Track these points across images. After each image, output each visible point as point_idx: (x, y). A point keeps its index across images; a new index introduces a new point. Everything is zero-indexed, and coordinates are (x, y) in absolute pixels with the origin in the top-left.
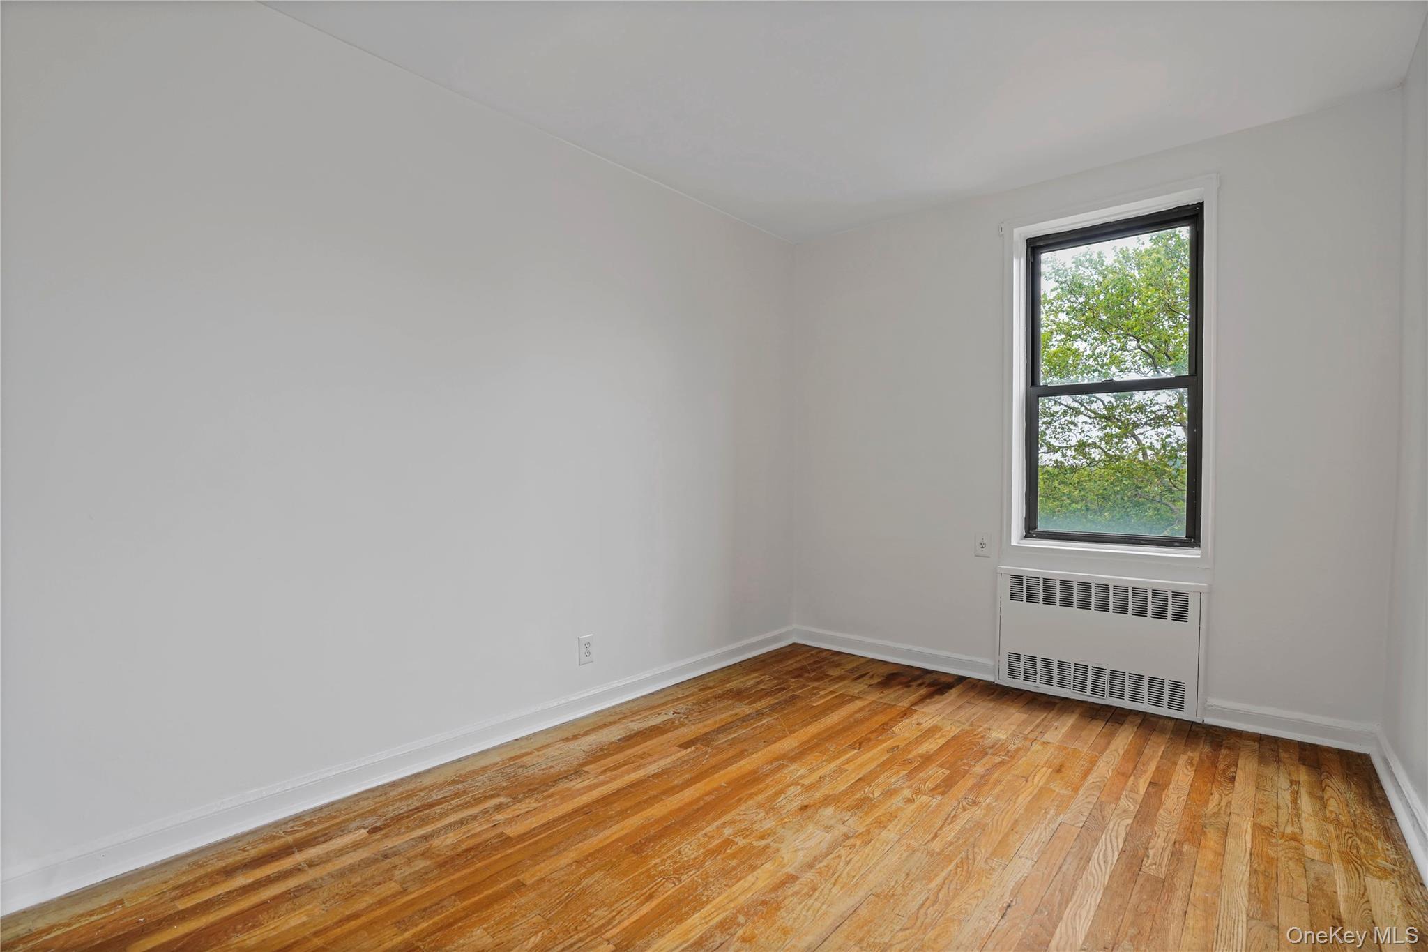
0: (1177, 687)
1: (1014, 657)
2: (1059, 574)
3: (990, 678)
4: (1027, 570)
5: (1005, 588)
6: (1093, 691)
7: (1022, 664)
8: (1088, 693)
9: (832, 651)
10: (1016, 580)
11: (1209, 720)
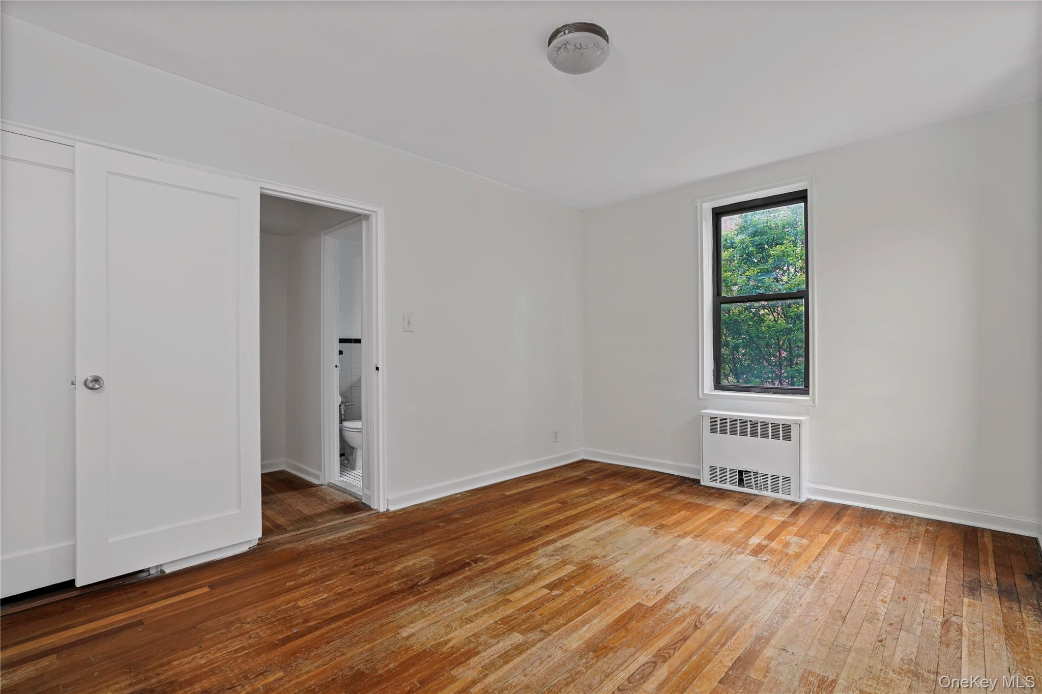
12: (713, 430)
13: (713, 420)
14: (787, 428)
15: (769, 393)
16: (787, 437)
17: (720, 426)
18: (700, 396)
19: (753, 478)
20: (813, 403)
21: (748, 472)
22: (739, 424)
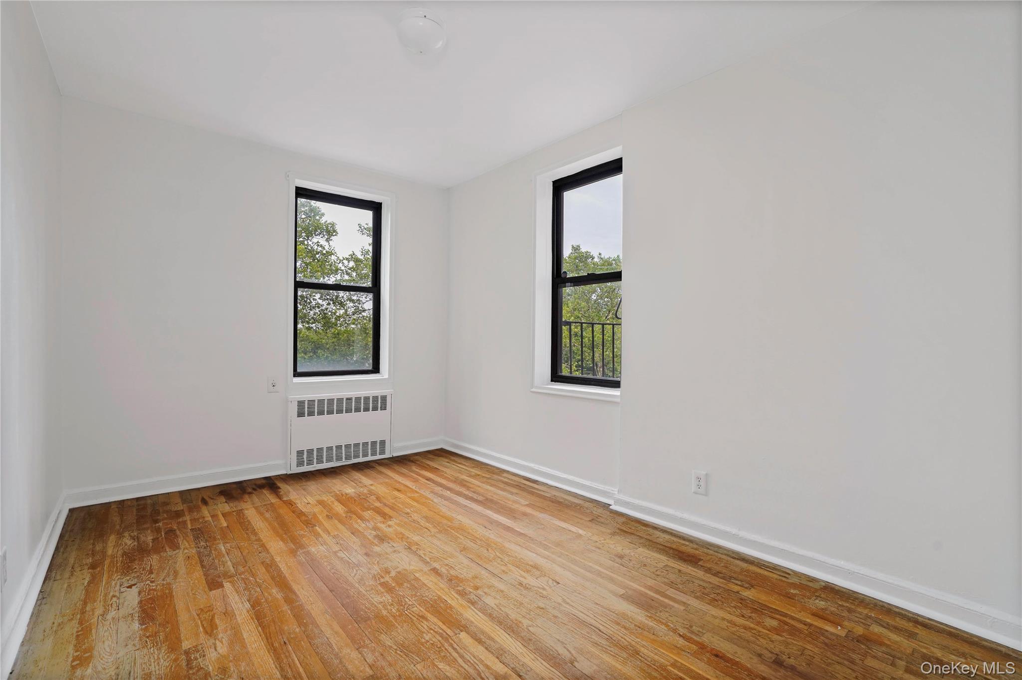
0: (383, 443)
1: (300, 453)
2: (327, 396)
3: (284, 472)
4: (306, 397)
5: (294, 409)
6: (346, 459)
7: (305, 456)
8: (344, 460)
9: (118, 501)
10: (301, 404)
11: (395, 455)
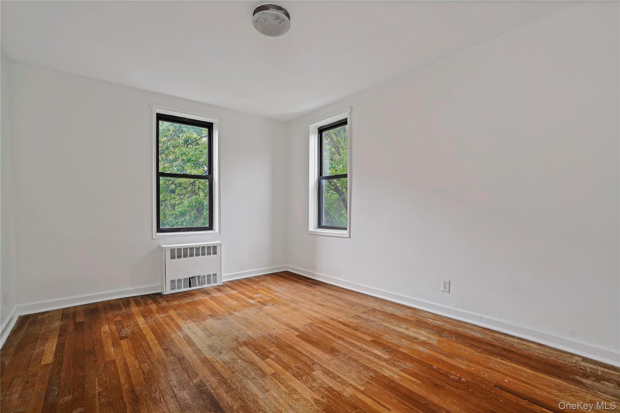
12: (173, 257)
13: (172, 250)
14: (215, 248)
15: (191, 231)
16: (215, 253)
17: (177, 254)
18: (154, 237)
19: (197, 280)
20: (220, 233)
21: (194, 277)
22: (189, 250)
